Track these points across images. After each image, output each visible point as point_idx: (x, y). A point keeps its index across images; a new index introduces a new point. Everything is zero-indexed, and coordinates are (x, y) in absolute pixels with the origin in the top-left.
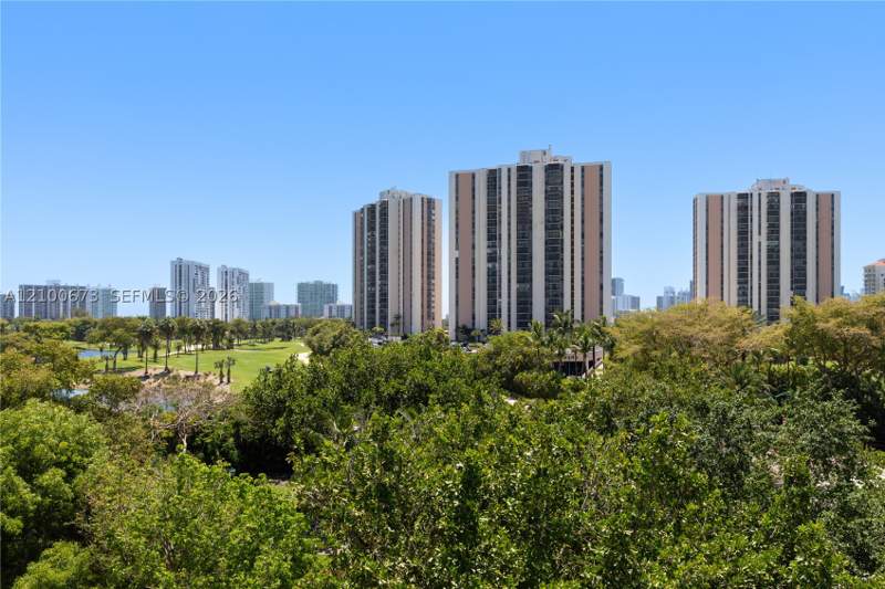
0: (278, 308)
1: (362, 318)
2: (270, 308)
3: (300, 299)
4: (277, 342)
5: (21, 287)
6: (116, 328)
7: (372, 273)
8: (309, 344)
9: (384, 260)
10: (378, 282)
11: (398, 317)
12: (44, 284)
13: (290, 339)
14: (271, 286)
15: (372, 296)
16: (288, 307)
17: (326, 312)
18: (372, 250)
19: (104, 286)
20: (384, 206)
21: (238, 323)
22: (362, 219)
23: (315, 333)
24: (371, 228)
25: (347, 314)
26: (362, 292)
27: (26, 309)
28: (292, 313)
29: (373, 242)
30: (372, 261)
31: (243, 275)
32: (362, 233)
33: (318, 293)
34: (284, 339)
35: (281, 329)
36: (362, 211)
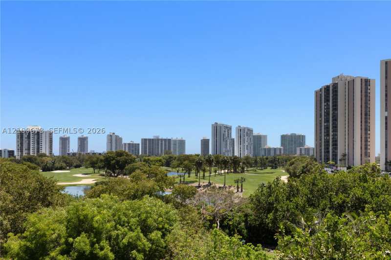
0: (269, 149)
1: (321, 156)
2: (265, 149)
3: (282, 144)
4: (269, 169)
5: (142, 139)
6: (185, 160)
7: (327, 128)
8: (288, 171)
9: (335, 119)
10: (331, 133)
11: (344, 155)
12: (152, 138)
13: (276, 168)
14: (265, 137)
15: (327, 142)
16: (275, 149)
17: (298, 152)
18: (327, 114)
19: (179, 138)
20: (335, 86)
21: (247, 158)
22: (321, 96)
23: (291, 164)
24: (327, 100)
25: (311, 153)
26: (321, 140)
27: (144, 151)
28: (278, 153)
29: (328, 108)
30: (327, 121)
31: (250, 131)
32: (321, 103)
33: (292, 141)
34: (273, 167)
35: (271, 162)
36: (321, 90)
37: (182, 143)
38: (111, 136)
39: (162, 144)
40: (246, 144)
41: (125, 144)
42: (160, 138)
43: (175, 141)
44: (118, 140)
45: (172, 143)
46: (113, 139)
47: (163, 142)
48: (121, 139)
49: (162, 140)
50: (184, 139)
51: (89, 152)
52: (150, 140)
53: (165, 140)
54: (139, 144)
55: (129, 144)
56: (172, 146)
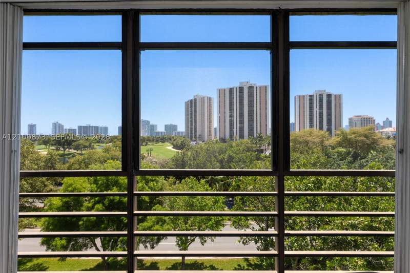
0: (159, 133)
1: (188, 136)
2: (156, 133)
3: (165, 130)
4: (160, 143)
5: (78, 127)
7: (191, 121)
8: (172, 144)
9: (195, 116)
10: (193, 124)
11: (200, 135)
12: (85, 125)
13: (164, 142)
14: (156, 125)
15: (191, 128)
16: (162, 133)
17: (174, 134)
18: (191, 114)
19: (104, 126)
20: (195, 100)
21: (148, 137)
22: (188, 104)
23: (174, 140)
24: (191, 107)
25: (183, 135)
26: (188, 127)
27: (80, 132)
28: (163, 134)
29: (192, 111)
30: (191, 117)
31: (148, 122)
32: (188, 109)
33: (171, 128)
34: (162, 142)
35: (161, 139)
36: (188, 102)
37: (106, 129)
38: (55, 124)
39: (92, 129)
40: (146, 129)
41: (66, 129)
42: (91, 125)
43: (101, 128)
44: (61, 127)
45: (99, 129)
46: (57, 126)
47: (93, 128)
48: (63, 126)
49: (92, 127)
50: (107, 126)
51: (37, 134)
52: (84, 127)
53: (95, 127)
54: (76, 130)
55: (69, 129)
56: (99, 131)
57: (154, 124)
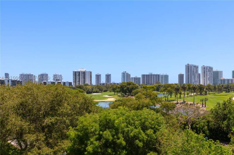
0: (224, 80)
2: (221, 80)
4: (224, 93)
5: (142, 75)
6: (168, 87)
12: (148, 74)
13: (229, 92)
14: (221, 72)
16: (228, 80)
19: (165, 74)
21: (209, 86)
27: (143, 82)
28: (230, 82)
31: (211, 68)
34: (226, 92)
35: (226, 88)
37: (166, 77)
38: (124, 73)
39: (154, 78)
40: (208, 77)
41: (132, 78)
42: (153, 74)
43: (162, 76)
44: (128, 75)
45: (160, 77)
46: (125, 75)
47: (155, 76)
48: (130, 75)
49: (154, 75)
50: (167, 74)
51: (111, 83)
52: (147, 75)
53: (156, 75)
54: (140, 78)
55: (135, 78)
56: (160, 79)
57: (219, 70)
